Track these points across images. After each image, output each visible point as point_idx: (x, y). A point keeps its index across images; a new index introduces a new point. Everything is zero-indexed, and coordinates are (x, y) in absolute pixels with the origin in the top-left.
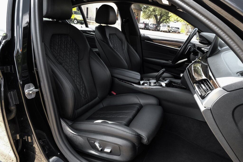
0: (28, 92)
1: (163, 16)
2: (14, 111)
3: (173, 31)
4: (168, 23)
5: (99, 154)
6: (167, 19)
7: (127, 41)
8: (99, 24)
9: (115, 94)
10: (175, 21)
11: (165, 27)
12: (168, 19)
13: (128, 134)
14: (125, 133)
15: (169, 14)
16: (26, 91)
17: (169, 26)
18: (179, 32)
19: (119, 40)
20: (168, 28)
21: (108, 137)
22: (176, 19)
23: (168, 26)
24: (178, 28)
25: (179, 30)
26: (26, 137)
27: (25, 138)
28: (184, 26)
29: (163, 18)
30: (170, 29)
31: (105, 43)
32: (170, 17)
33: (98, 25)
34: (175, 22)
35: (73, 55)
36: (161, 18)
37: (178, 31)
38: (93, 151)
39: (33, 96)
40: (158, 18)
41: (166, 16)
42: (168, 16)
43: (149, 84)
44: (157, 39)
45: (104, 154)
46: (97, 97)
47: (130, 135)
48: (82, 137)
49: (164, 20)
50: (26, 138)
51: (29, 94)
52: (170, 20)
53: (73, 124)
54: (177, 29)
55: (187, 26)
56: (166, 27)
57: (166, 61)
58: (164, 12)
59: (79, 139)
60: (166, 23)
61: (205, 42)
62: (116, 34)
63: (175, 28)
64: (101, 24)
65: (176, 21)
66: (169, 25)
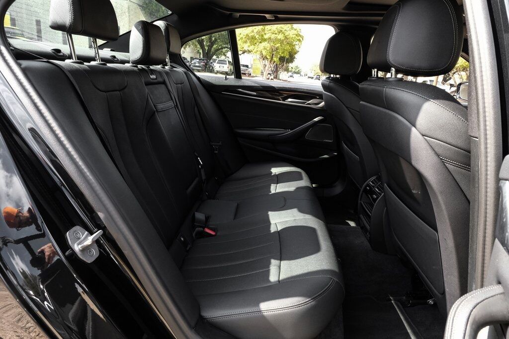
1: (215, 41)
11: (222, 63)
17: (230, 63)
23: (229, 61)
36: (211, 46)
41: (222, 41)
49: (217, 50)
56: (226, 64)
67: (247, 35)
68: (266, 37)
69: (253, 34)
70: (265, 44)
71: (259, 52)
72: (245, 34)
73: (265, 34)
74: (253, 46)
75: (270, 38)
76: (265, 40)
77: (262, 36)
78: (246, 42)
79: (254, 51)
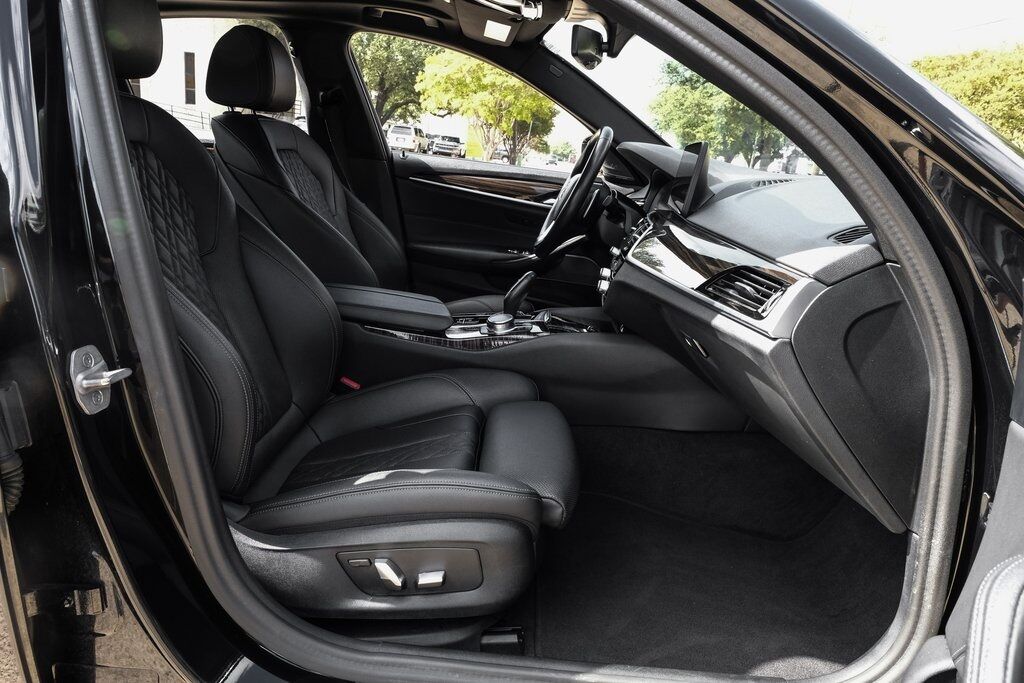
0: (85, 382)
1: (391, 89)
2: (15, 482)
3: (437, 149)
4: (414, 117)
5: (392, 603)
6: (407, 103)
7: (343, 181)
8: (225, 109)
9: (355, 386)
10: (442, 113)
11: (402, 133)
12: (413, 101)
13: (505, 496)
14: (495, 495)
15: (414, 83)
16: (80, 381)
17: (418, 132)
18: (460, 156)
19: (312, 177)
20: (419, 140)
21: (425, 525)
22: (445, 105)
23: (416, 129)
24: (457, 140)
25: (461, 147)
26: (76, 598)
27: (70, 603)
28: (478, 131)
29: (393, 99)
30: (425, 142)
31: (273, 184)
32: (422, 97)
33: (220, 110)
34: (443, 117)
35: (178, 231)
36: (383, 98)
37: (455, 152)
38: (365, 599)
39: (103, 402)
40: (373, 98)
41: (404, 89)
42: (413, 91)
43: (486, 331)
44: (456, 170)
45: (413, 597)
46: (293, 405)
47: (514, 497)
48: (310, 556)
49: (396, 107)
50: (77, 603)
51: (92, 392)
52: (423, 106)
53: (251, 512)
54: (452, 143)
55: (489, 132)
56: (410, 134)
57: (499, 252)
58: (396, 75)
59: (299, 566)
60: (402, 117)
61: (626, 178)
62: (297, 152)
63: (444, 138)
64: (238, 109)
65: (446, 112)
66: (419, 126)
67: (448, 78)
68: (485, 81)
69: (460, 75)
70: (484, 96)
71: (470, 112)
72: (445, 75)
73: (484, 76)
74: (459, 100)
75: (493, 85)
76: (484, 88)
77: (479, 79)
78: (447, 91)
79: (461, 110)
